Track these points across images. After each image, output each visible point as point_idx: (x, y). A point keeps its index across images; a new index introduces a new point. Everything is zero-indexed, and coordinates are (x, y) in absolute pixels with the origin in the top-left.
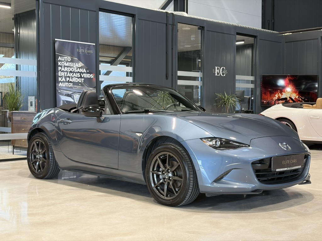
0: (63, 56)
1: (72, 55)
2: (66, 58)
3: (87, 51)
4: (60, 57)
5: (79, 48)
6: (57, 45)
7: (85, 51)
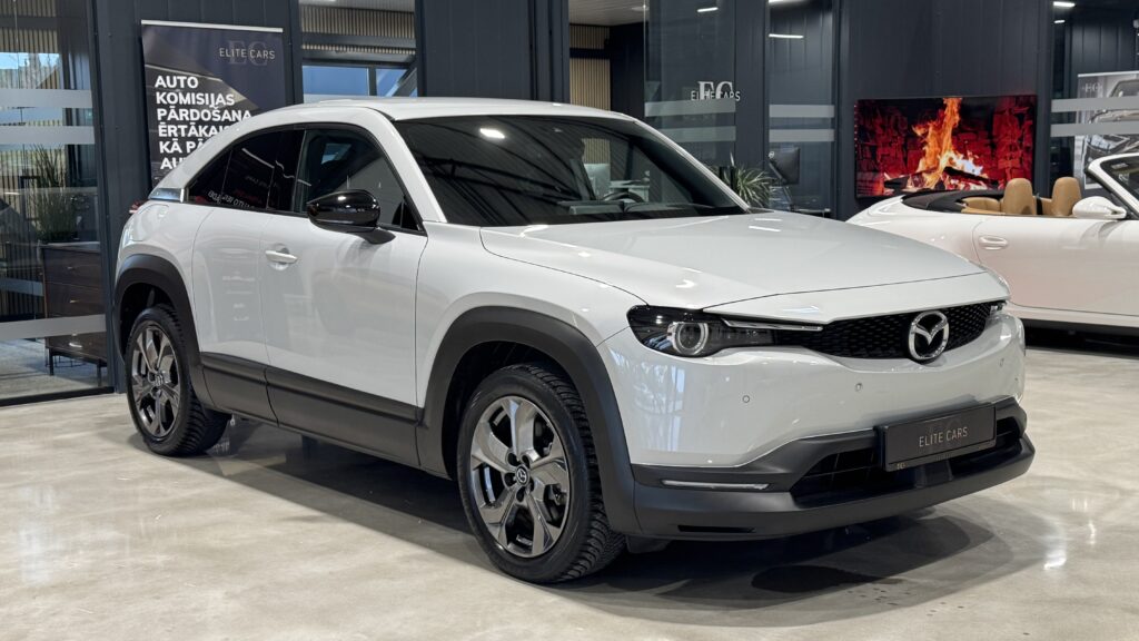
0: (171, 75)
1: (203, 68)
2: (182, 79)
3: (255, 54)
4: (160, 78)
5: (226, 46)
6: (147, 41)
7: (247, 53)
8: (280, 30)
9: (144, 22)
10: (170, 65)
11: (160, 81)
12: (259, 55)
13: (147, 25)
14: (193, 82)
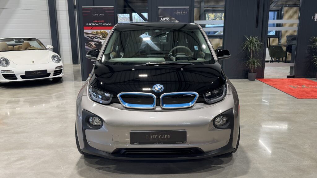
0: (164, 18)
1: (170, 16)
2: (166, 19)
3: (182, 13)
4: (162, 18)
5: (176, 11)
6: (159, 11)
7: (181, 13)
8: (188, 7)
9: (159, 7)
10: (164, 16)
11: (162, 19)
12: (183, 13)
13: (160, 8)
14: (168, 19)
